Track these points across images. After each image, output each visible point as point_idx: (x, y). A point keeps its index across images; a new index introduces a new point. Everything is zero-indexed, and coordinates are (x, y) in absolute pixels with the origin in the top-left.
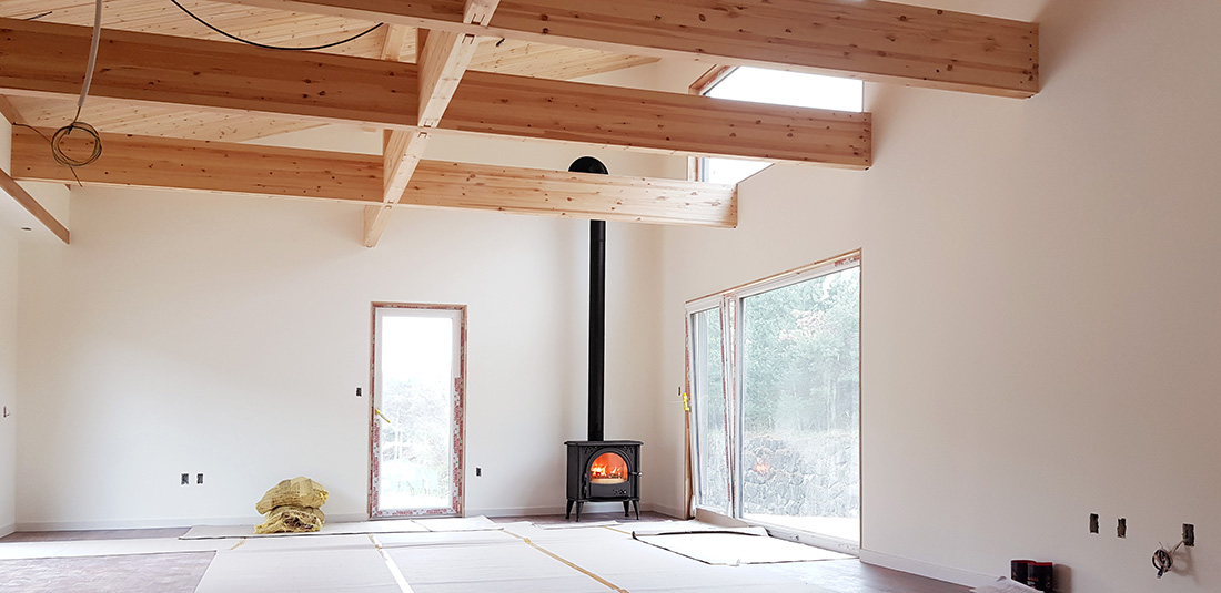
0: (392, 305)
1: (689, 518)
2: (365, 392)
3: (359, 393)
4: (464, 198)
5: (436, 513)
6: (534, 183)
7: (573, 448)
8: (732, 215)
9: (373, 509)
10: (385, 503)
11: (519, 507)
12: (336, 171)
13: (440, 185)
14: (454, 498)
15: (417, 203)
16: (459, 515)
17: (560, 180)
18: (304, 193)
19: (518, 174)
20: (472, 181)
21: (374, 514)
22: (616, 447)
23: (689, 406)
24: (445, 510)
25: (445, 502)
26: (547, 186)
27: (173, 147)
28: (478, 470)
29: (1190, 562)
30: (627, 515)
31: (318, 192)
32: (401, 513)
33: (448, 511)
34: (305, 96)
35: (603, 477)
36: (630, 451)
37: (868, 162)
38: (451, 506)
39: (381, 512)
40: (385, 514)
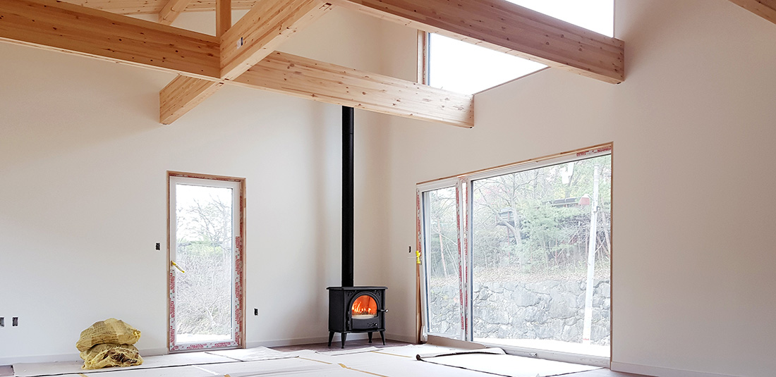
0: (183, 175)
1: (420, 343)
2: (163, 246)
3: (158, 247)
4: (285, 82)
5: (222, 346)
6: (338, 77)
7: (333, 292)
8: (469, 117)
9: (171, 344)
10: (181, 339)
13: (267, 69)
14: (237, 333)
16: (240, 346)
17: (357, 77)
19: (325, 67)
20: (292, 69)
21: (173, 350)
22: (369, 291)
23: (420, 260)
24: (229, 343)
25: (228, 337)
26: (348, 80)
28: (256, 311)
30: (370, 342)
32: (194, 346)
33: (232, 344)
36: (378, 294)
38: (234, 340)
39: (177, 347)
40: (180, 348)
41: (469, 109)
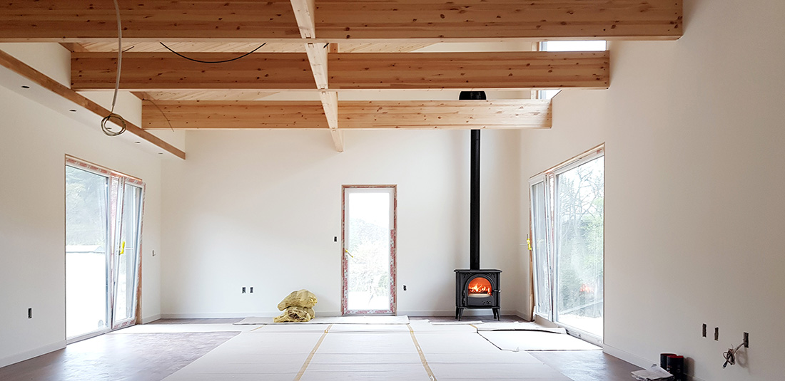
0: (354, 186)
1: (532, 320)
2: (339, 239)
3: (335, 240)
4: (376, 122)
5: (381, 313)
6: (417, 109)
7: (460, 274)
8: (548, 120)
9: (345, 309)
10: (351, 306)
11: (429, 310)
12: (304, 112)
13: (361, 115)
14: (391, 304)
15: (348, 127)
16: (394, 314)
17: (433, 106)
18: (287, 126)
19: (407, 105)
20: (381, 111)
21: (345, 313)
22: (486, 274)
23: (531, 247)
24: (386, 311)
25: (386, 306)
26: (426, 110)
27: (220, 105)
28: (405, 287)
29: (746, 358)
30: (495, 318)
31: (294, 125)
32: (361, 312)
33: (388, 312)
34: (258, 78)
35: (477, 293)
36: (494, 276)
37: (607, 84)
38: (389, 309)
39: (349, 312)
40: (351, 312)
41: (546, 112)
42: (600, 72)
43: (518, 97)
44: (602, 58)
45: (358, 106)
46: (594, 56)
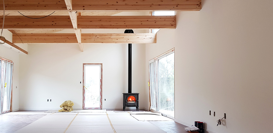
0: (87, 64)
1: (150, 111)
3: (81, 83)
4: (95, 41)
5: (97, 109)
6: (109, 36)
7: (125, 95)
8: (155, 40)
9: (84, 107)
10: (86, 106)
11: (114, 108)
12: (69, 37)
13: (90, 38)
15: (85, 43)
16: (101, 109)
17: (115, 35)
18: (63, 42)
19: (106, 35)
20: (96, 37)
21: (84, 108)
22: (134, 94)
23: (150, 85)
24: (98, 108)
25: (99, 106)
26: (112, 37)
28: (105, 99)
29: (225, 122)
30: (137, 110)
31: (66, 42)
32: (89, 108)
33: (99, 108)
35: (131, 101)
36: (137, 95)
37: (175, 27)
38: (100, 107)
39: (85, 108)
40: (86, 108)
41: (154, 38)
42: (173, 23)
43: (145, 32)
44: (174, 18)
45: (88, 35)
46: (170, 17)
